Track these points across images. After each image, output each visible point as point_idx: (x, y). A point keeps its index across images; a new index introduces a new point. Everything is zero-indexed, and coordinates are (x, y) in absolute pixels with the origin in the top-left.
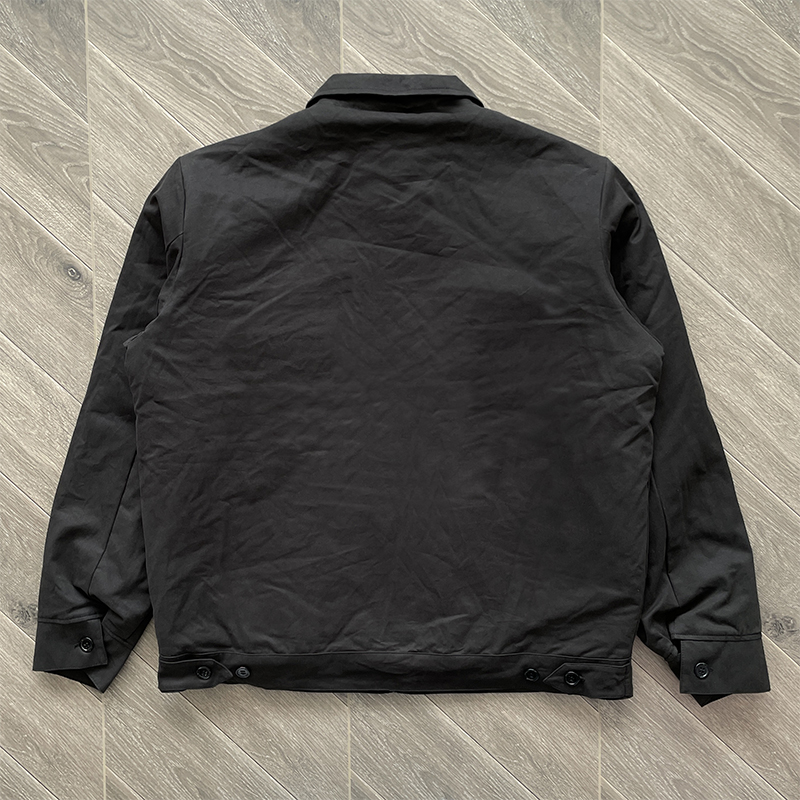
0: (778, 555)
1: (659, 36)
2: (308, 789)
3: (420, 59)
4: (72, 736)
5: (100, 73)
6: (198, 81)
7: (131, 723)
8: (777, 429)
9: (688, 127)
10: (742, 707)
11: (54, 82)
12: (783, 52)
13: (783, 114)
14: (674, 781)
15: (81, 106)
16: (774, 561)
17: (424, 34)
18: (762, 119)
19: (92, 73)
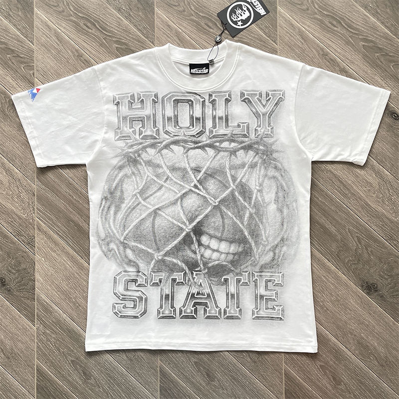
0: (368, 253)
1: (305, 7)
2: (138, 371)
3: (193, 17)
4: (20, 344)
5: (41, 23)
6: (87, 26)
7: (49, 338)
8: (365, 192)
9: (319, 49)
10: (353, 328)
11: (18, 27)
12: (362, 15)
13: (364, 43)
14: (320, 366)
15: (30, 38)
16: (366, 255)
17: (194, 5)
18: (353, 45)
19: (36, 23)
